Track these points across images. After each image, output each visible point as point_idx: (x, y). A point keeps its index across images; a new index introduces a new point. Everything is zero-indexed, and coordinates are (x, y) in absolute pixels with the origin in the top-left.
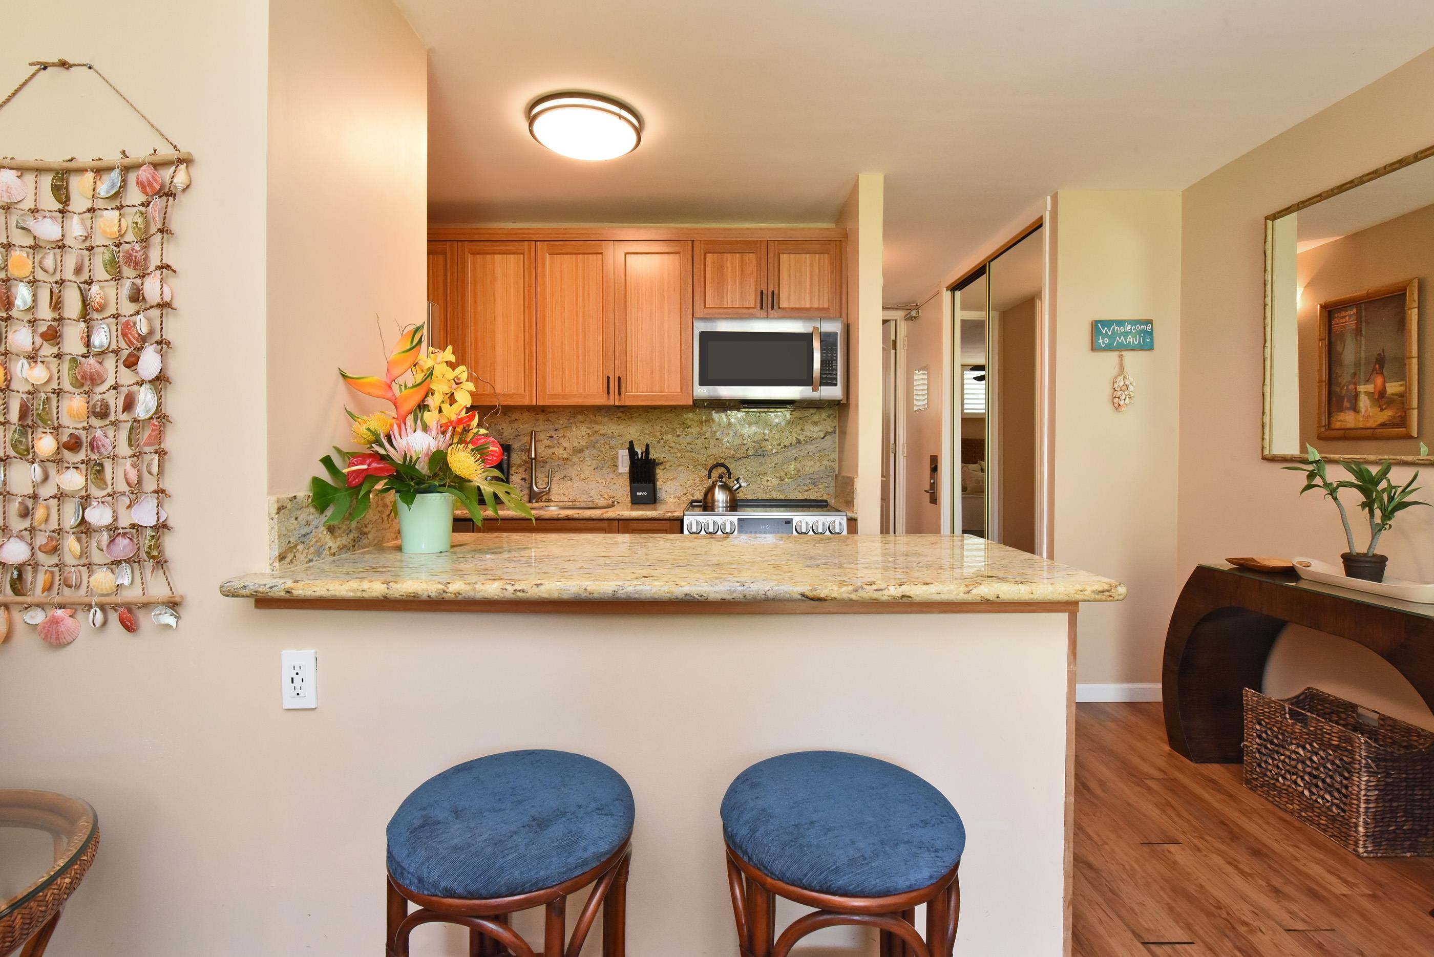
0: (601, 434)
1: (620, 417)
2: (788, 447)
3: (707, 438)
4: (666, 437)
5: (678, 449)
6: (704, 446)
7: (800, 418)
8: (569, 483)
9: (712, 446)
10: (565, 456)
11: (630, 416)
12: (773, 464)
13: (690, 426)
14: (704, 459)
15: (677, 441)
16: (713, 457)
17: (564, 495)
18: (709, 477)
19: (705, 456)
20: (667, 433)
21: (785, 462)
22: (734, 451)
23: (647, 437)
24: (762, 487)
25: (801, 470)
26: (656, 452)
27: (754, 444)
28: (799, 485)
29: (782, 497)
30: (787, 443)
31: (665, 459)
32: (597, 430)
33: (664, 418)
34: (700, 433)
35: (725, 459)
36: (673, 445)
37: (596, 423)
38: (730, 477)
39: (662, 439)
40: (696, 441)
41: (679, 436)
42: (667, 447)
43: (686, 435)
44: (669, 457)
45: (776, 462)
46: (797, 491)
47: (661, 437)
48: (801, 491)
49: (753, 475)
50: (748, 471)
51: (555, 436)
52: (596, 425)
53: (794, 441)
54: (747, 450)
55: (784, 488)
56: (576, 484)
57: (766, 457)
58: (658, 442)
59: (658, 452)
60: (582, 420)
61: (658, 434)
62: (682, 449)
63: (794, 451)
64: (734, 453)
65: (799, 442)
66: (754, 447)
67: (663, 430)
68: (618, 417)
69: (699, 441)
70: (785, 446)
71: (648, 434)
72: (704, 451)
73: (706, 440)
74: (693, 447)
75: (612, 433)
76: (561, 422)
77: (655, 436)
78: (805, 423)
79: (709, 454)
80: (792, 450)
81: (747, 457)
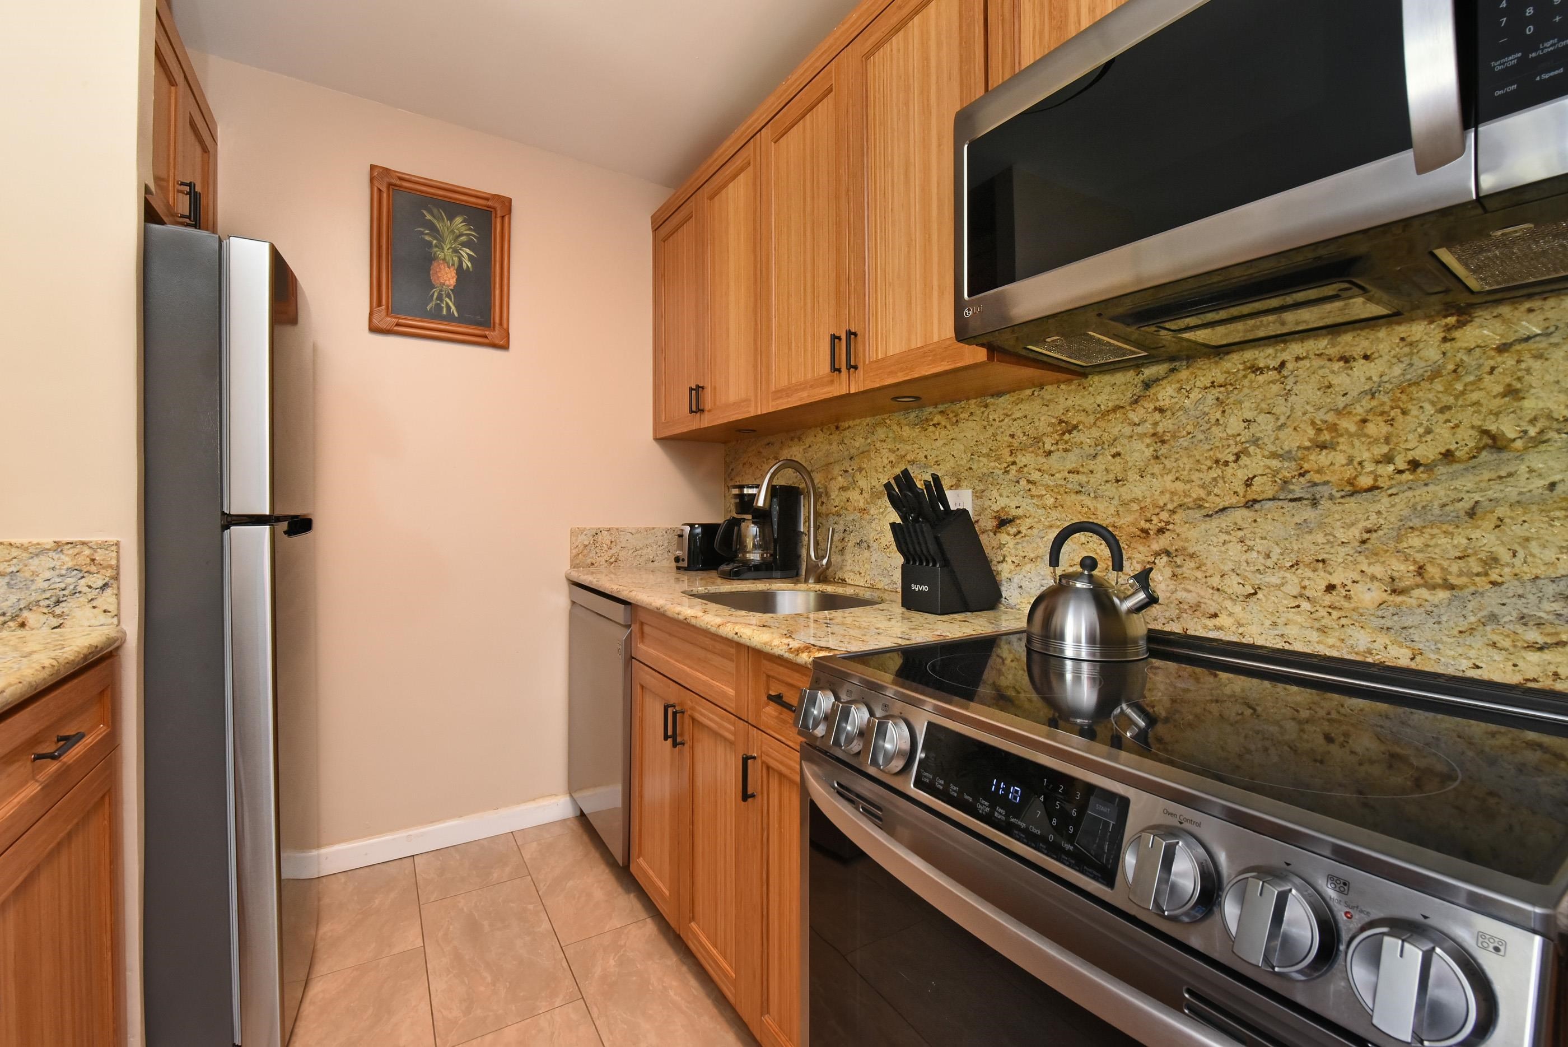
0: (909, 462)
1: (938, 424)
2: (1430, 467)
3: (1118, 454)
4: (1022, 459)
5: (1047, 487)
6: (1112, 477)
7: (1503, 348)
8: (866, 553)
9: (1133, 476)
10: (861, 505)
11: (954, 420)
12: (1356, 532)
13: (1075, 427)
14: (1112, 510)
15: (1045, 467)
16: (1135, 507)
17: (860, 574)
18: (1054, 560)
19: (1115, 502)
20: (1023, 449)
21: (1417, 522)
22: (1203, 486)
23: (984, 460)
24: (1305, 605)
25: (1505, 556)
26: (1001, 495)
27: (1275, 463)
28: (1493, 618)
29: (1399, 656)
30: (1426, 452)
31: (1020, 512)
32: (903, 453)
33: (1018, 414)
34: (1098, 443)
35: (1173, 512)
36: (1036, 476)
37: (902, 440)
38: (1118, 565)
39: (1014, 463)
40: (1091, 465)
41: (1049, 453)
42: (1023, 482)
43: (1066, 450)
44: (1027, 506)
45: (1369, 525)
46: (1477, 642)
47: (1010, 459)
48: (1507, 643)
49: (1269, 563)
50: (1250, 549)
51: (850, 470)
52: (901, 445)
53: (1466, 439)
54: (1248, 483)
55: (1409, 621)
56: (875, 556)
57: (1325, 504)
58: (1006, 472)
59: (1005, 494)
60: (883, 436)
61: (1006, 452)
62: (1057, 486)
63: (1467, 482)
64: (1202, 493)
65: (1495, 443)
66: (1276, 472)
67: (1015, 443)
68: (934, 425)
69: (1099, 465)
70: (1414, 465)
71: (988, 455)
72: (1110, 490)
73: (1118, 459)
74: (1083, 479)
75: (926, 457)
76: (857, 444)
77: (998, 459)
78: (1529, 362)
79: (1126, 497)
80: (1453, 477)
81: (1250, 504)
